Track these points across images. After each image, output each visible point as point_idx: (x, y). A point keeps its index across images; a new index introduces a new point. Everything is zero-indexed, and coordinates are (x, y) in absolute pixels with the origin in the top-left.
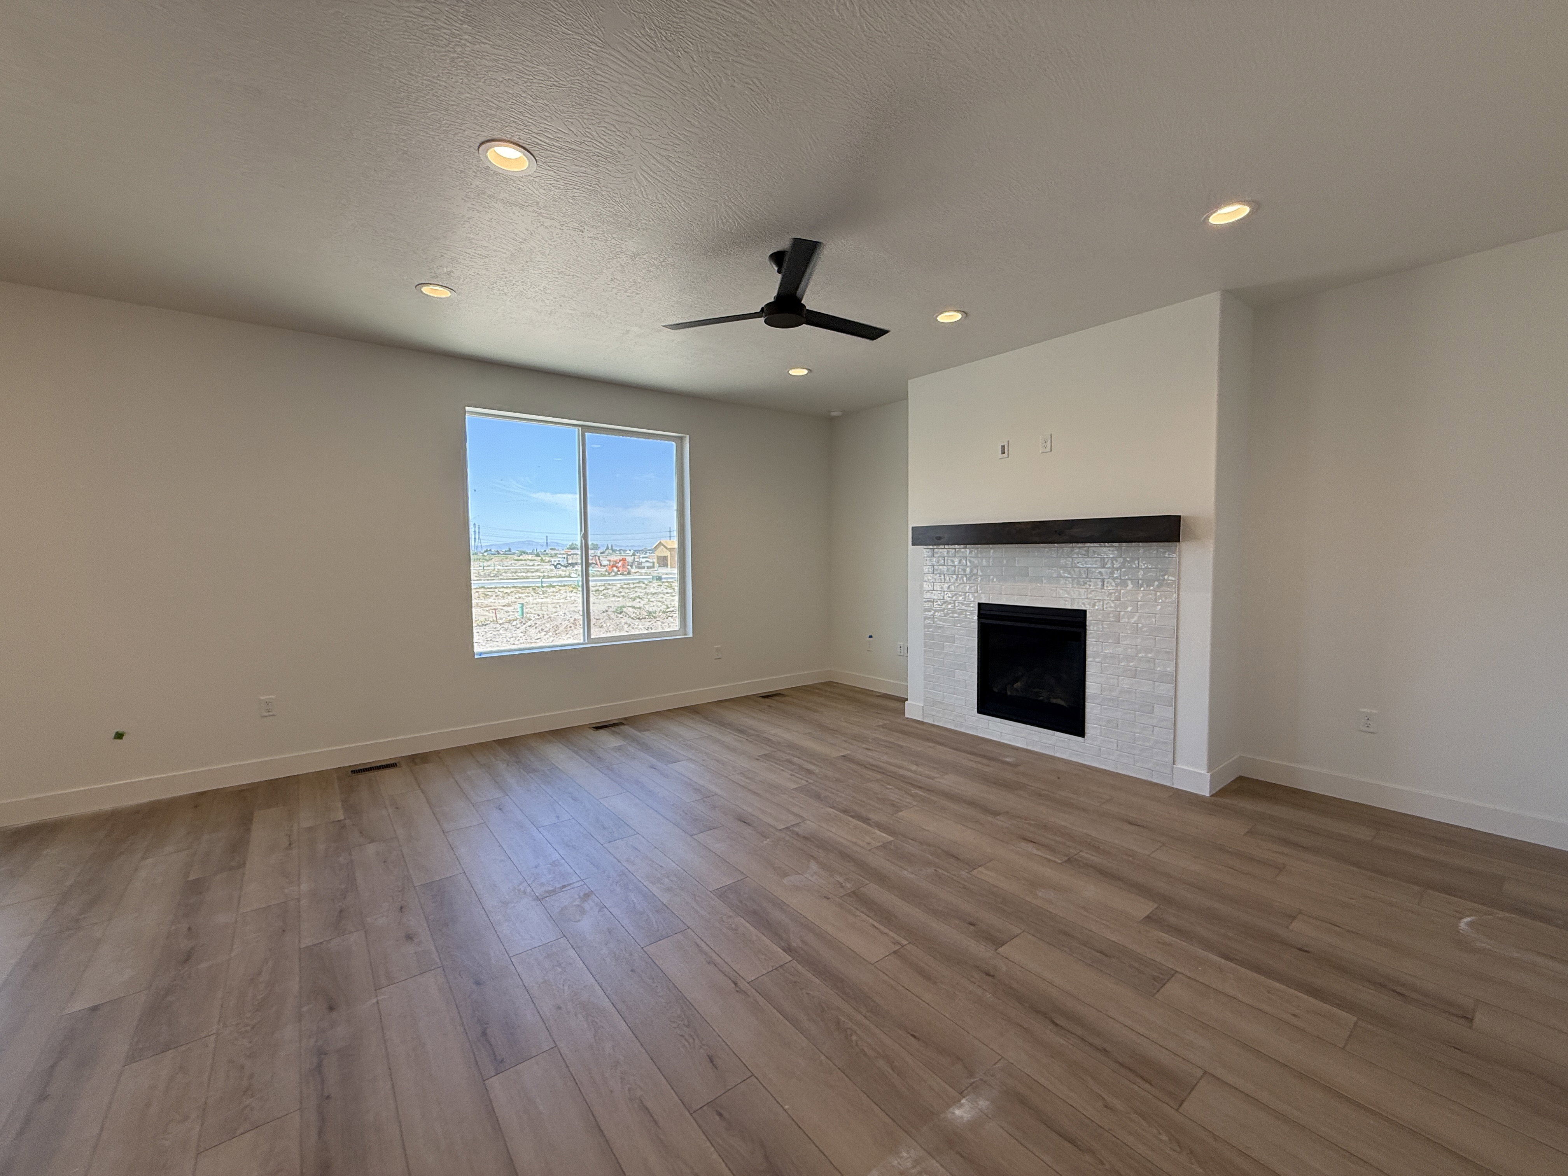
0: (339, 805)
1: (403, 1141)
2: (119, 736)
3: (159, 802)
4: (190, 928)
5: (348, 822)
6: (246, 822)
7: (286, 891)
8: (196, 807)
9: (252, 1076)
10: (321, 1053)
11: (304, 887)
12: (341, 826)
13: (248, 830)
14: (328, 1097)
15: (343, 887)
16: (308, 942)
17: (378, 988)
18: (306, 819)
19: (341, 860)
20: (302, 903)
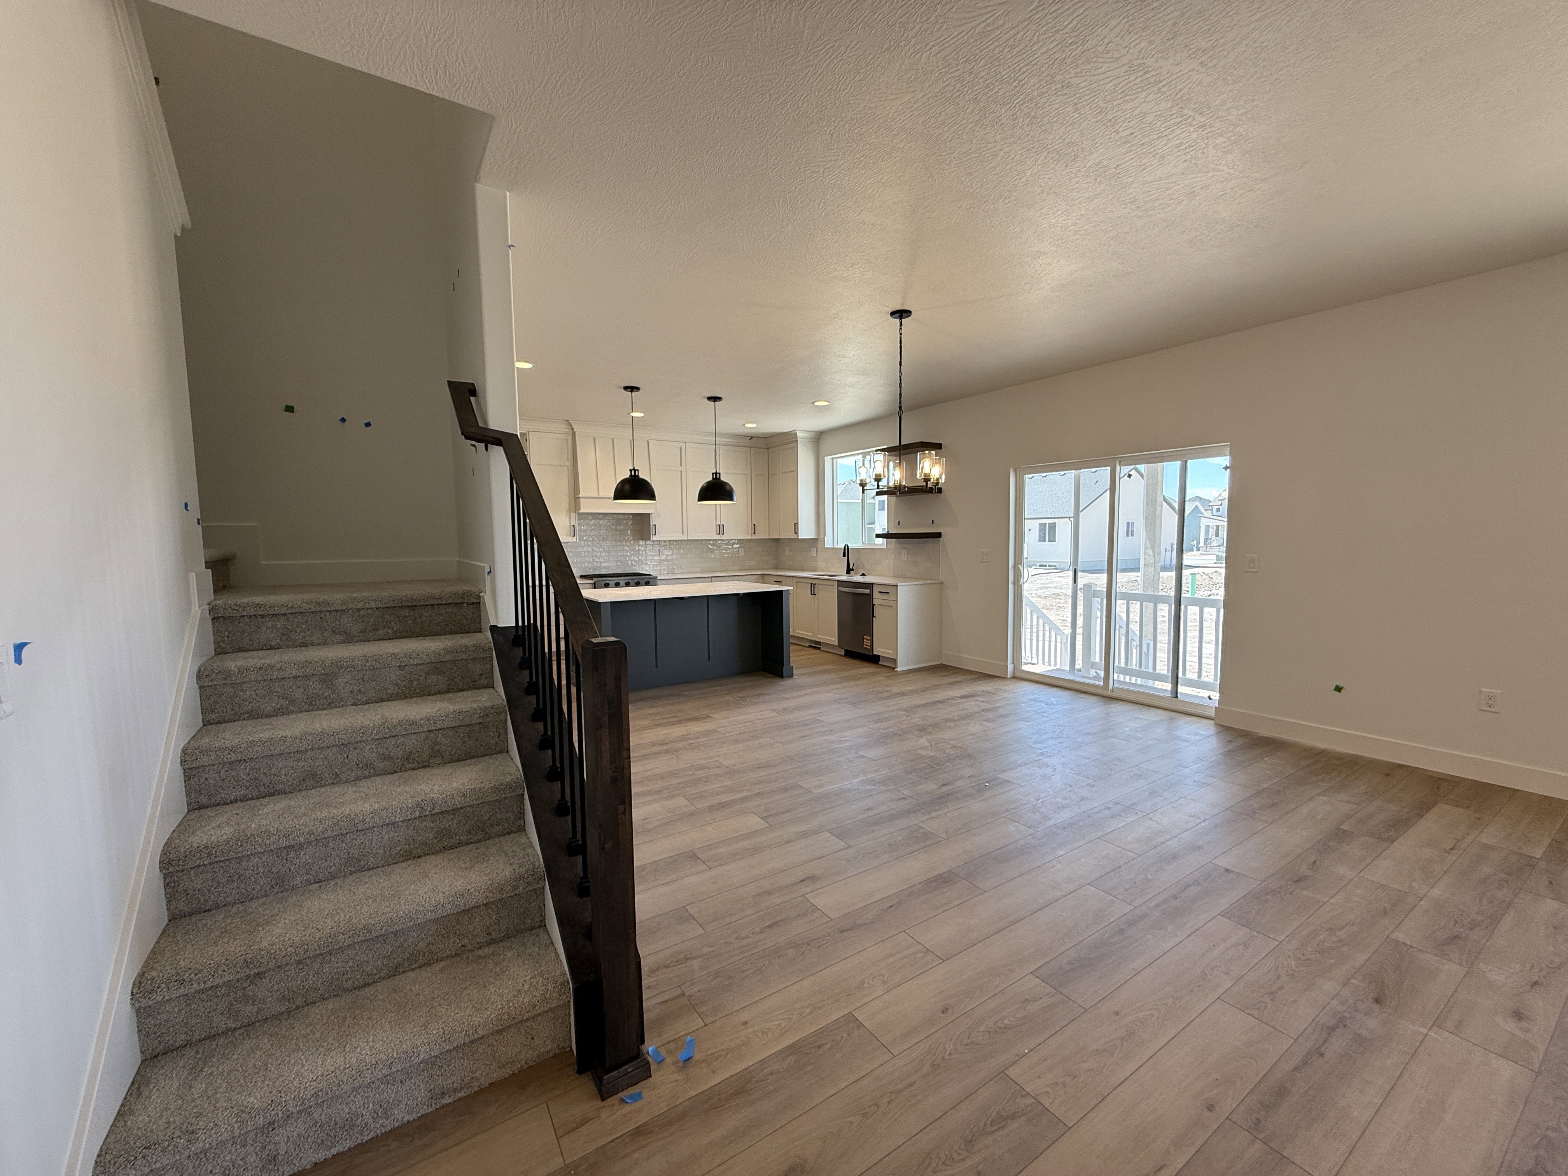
0: (1547, 841)
1: (1354, 1147)
2: (1338, 689)
3: (1362, 757)
4: (1315, 862)
5: (1542, 864)
6: (1423, 808)
7: (1415, 885)
8: (1387, 775)
9: (1281, 988)
10: (1342, 1022)
11: (1436, 892)
12: (1530, 863)
13: (1420, 816)
14: (1322, 1055)
15: (1480, 918)
16: (1400, 936)
17: (1438, 1023)
18: (1490, 835)
19: (1500, 894)
20: (1422, 903)
